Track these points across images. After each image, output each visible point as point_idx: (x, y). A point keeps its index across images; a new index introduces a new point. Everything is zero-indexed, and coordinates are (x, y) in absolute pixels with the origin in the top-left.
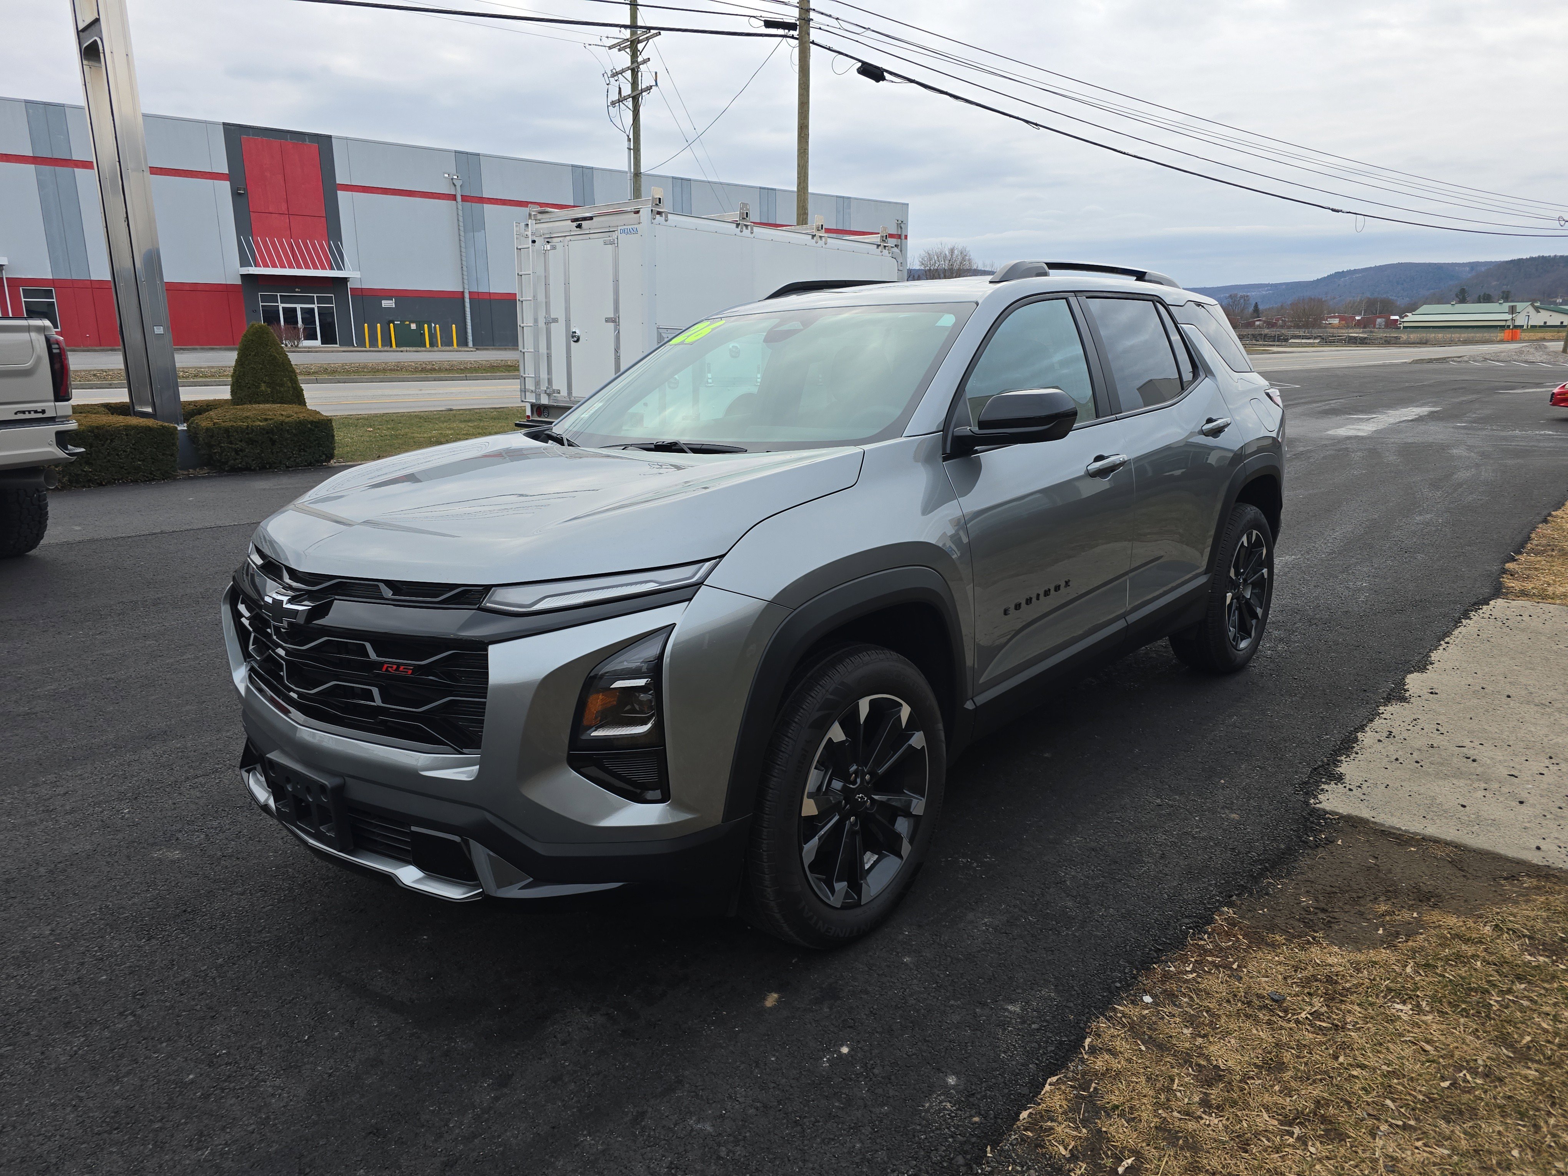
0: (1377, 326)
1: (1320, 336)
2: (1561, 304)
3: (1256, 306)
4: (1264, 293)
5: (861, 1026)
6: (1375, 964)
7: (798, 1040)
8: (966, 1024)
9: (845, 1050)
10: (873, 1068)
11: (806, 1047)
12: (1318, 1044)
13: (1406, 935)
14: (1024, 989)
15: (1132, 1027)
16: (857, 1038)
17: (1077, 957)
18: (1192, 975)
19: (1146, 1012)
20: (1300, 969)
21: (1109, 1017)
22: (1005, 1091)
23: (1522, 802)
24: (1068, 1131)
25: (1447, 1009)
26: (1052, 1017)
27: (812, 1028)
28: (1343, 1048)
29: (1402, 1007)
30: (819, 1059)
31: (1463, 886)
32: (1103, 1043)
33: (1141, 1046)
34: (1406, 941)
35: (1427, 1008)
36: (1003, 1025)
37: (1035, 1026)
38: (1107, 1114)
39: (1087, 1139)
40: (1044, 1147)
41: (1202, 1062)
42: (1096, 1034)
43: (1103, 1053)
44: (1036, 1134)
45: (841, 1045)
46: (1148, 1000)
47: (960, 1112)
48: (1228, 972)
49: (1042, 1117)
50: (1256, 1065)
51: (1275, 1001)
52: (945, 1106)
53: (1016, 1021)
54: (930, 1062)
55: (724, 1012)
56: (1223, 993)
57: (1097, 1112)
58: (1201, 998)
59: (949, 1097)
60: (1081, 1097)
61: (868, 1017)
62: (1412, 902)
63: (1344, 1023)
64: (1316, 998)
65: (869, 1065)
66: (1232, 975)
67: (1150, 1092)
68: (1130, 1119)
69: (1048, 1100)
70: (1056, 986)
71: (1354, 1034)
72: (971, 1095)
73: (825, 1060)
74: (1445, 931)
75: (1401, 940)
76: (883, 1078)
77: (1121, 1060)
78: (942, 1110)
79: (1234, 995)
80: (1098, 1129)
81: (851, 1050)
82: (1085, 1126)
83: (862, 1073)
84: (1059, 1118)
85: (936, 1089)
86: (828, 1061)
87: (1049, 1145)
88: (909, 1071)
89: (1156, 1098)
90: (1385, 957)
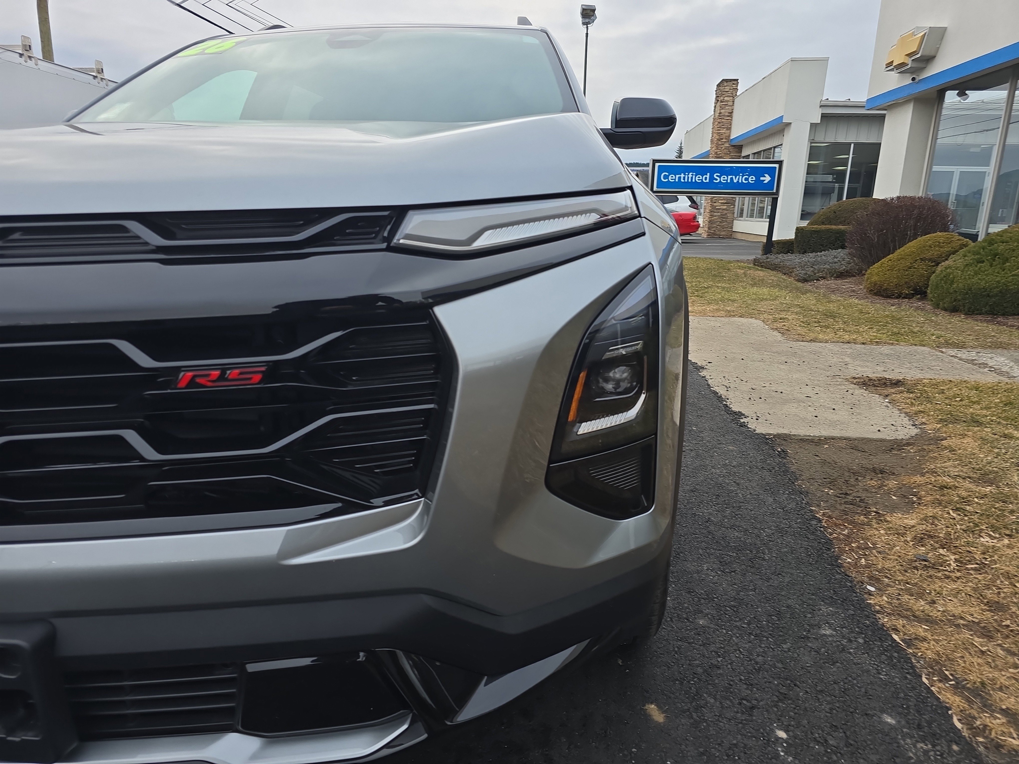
5: (759, 702)
6: (934, 517)
7: (734, 744)
8: (822, 661)
9: (782, 734)
10: (826, 741)
11: (750, 748)
12: (993, 581)
13: (911, 495)
14: (810, 613)
15: (899, 614)
16: (773, 716)
17: (800, 573)
18: (863, 560)
19: (886, 599)
20: (903, 535)
21: (878, 612)
22: (929, 709)
23: (834, 409)
24: (994, 722)
25: (1008, 532)
26: (858, 627)
27: (727, 726)
28: (1009, 578)
29: (987, 540)
30: (777, 756)
31: (879, 460)
32: (904, 634)
33: (923, 626)
34: (919, 499)
35: (997, 536)
36: (843, 650)
37: (861, 641)
38: (986, 693)
39: (1009, 722)
40: (1002, 746)
41: (962, 622)
42: (893, 629)
43: (916, 642)
44: (984, 737)
45: (773, 731)
46: (872, 589)
47: (938, 748)
48: (874, 551)
49: (968, 720)
50: (988, 611)
51: (925, 561)
52: (922, 748)
53: (844, 642)
54: (851, 710)
55: (634, 750)
56: (895, 566)
57: (980, 695)
58: (891, 575)
59: (912, 737)
60: (955, 687)
61: (751, 691)
62: (880, 475)
63: (980, 561)
64: (941, 551)
65: (819, 739)
66: (880, 553)
67: (980, 661)
68: (1001, 689)
69: (947, 701)
70: (823, 601)
71: (997, 566)
72: (919, 727)
73: (782, 754)
74: (930, 486)
75: (915, 499)
76: (847, 747)
77: (932, 642)
78: (926, 752)
79: (902, 566)
80: (1002, 710)
81: (786, 731)
82: (994, 711)
83: (826, 751)
84: (974, 713)
85: (893, 734)
86: (786, 753)
87: (1003, 743)
88: (853, 728)
89: (988, 663)
90: (930, 511)
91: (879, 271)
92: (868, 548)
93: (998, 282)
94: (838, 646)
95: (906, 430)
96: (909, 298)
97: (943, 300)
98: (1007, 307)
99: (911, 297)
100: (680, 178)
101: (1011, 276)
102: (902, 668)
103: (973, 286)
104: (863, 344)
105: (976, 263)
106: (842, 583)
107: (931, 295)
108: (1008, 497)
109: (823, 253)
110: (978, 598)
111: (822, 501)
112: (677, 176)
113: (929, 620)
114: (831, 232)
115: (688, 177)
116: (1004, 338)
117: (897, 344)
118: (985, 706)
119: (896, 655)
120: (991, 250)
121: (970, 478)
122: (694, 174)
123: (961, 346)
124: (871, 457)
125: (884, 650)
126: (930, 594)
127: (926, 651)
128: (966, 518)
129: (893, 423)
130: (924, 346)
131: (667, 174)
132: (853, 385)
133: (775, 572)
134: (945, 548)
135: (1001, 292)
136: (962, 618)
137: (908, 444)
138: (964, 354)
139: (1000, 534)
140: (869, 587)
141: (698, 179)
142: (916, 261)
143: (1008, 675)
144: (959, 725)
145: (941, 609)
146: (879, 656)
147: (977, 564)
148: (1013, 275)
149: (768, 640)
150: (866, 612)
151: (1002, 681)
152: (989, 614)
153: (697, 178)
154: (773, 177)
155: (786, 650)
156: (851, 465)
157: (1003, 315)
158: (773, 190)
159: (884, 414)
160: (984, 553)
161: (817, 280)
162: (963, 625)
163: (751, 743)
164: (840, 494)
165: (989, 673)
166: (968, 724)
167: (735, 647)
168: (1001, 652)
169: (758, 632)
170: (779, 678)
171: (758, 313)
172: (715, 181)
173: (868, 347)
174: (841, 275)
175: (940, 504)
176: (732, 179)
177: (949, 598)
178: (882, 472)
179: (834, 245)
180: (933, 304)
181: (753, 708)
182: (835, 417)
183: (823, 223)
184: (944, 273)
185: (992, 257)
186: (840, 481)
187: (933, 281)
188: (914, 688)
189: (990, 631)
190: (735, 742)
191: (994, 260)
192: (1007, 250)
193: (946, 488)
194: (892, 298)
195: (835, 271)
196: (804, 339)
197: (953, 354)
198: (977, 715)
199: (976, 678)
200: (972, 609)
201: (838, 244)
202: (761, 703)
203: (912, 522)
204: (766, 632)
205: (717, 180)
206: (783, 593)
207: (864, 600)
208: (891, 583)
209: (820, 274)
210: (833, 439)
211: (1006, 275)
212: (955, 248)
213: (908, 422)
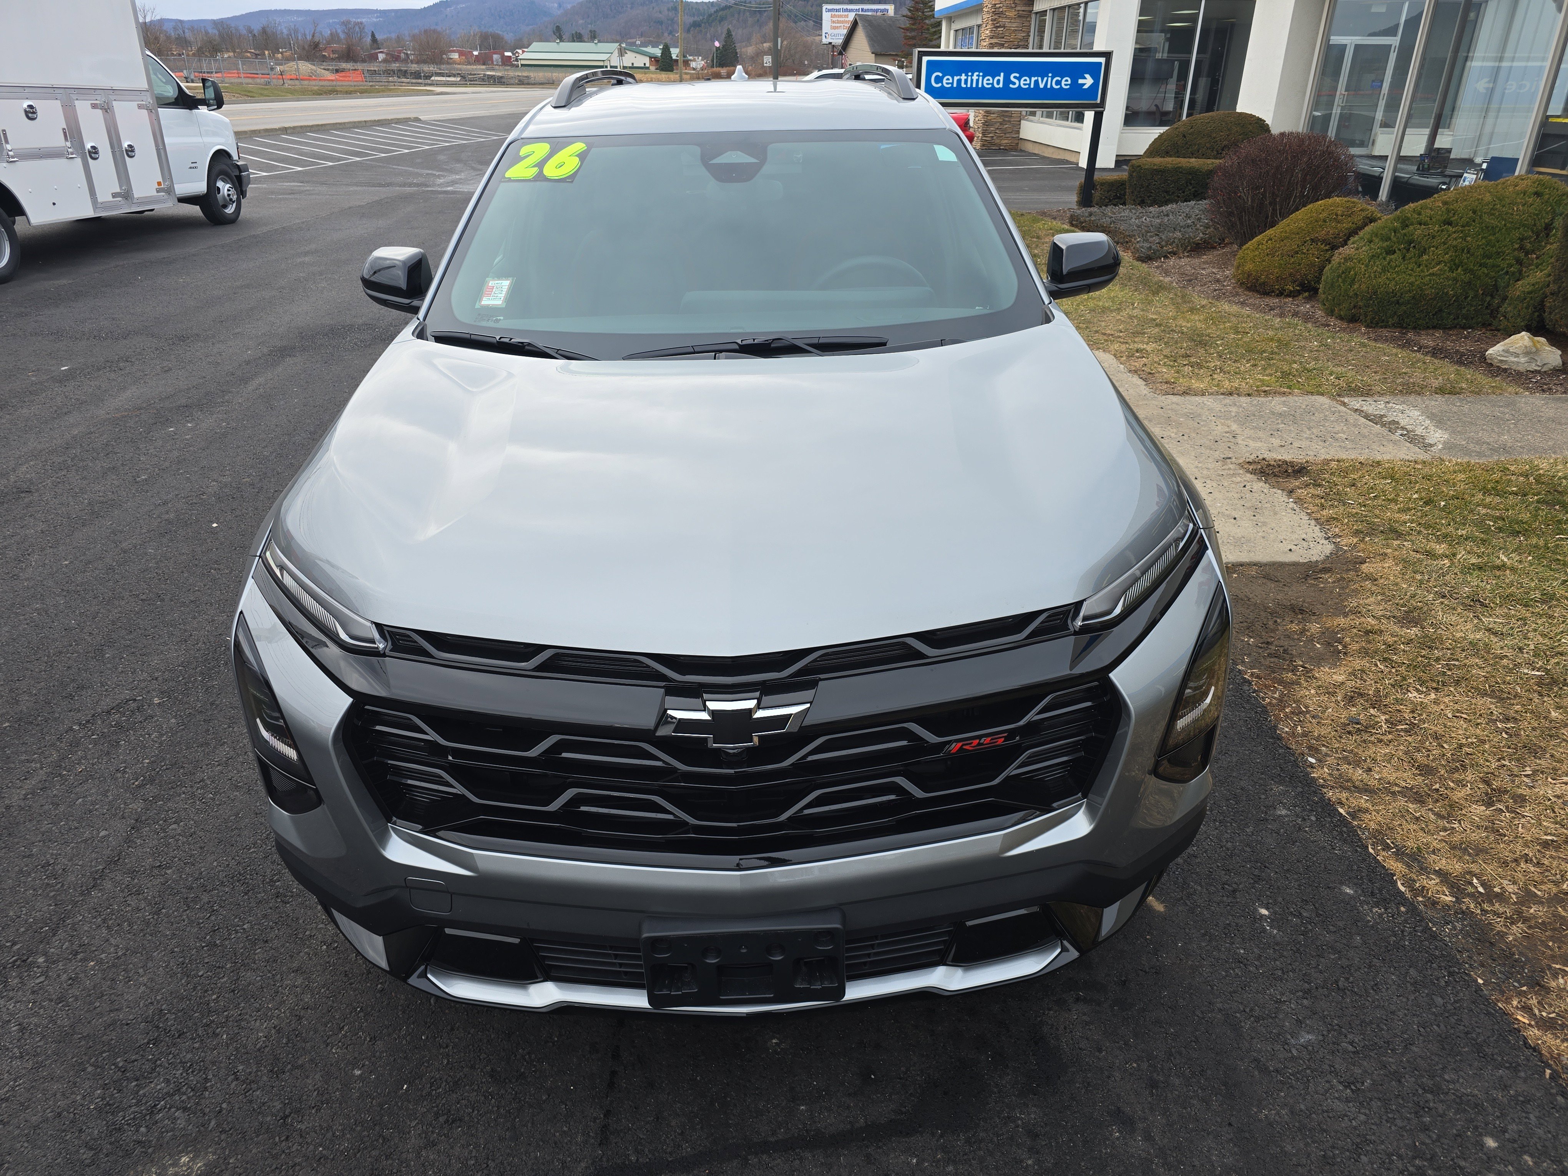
0: (495, 63)
1: (459, 74)
2: (640, 46)
3: (373, 35)
4: (375, 20)
5: (1238, 885)
6: (1363, 671)
7: (1228, 924)
8: (1283, 842)
9: (1264, 912)
10: (1300, 914)
11: (1241, 926)
12: (1422, 742)
13: (1336, 642)
14: (1263, 794)
15: (1341, 786)
16: (1253, 897)
17: (1245, 750)
18: (1299, 728)
19: (1327, 770)
20: (1334, 694)
21: (1323, 786)
22: (1379, 877)
23: (1235, 519)
24: (1430, 882)
25: (1434, 685)
26: (1308, 805)
27: (1217, 909)
28: (1437, 738)
29: (1414, 695)
30: (1264, 930)
31: (1297, 593)
32: (1349, 807)
33: (1364, 797)
34: (1345, 647)
35: (1424, 690)
36: (1300, 829)
37: (1313, 818)
38: (1422, 857)
39: (1442, 881)
40: (1438, 903)
41: (1397, 789)
42: (1338, 803)
43: (1360, 815)
44: (1423, 897)
45: (1256, 910)
46: (1313, 761)
47: (1390, 910)
48: (1308, 716)
49: (1410, 883)
50: (1419, 775)
51: (1358, 724)
52: (1377, 912)
53: (1299, 821)
54: (1316, 885)
55: (1148, 937)
56: (1330, 733)
57: (1417, 859)
58: (1328, 743)
59: (1368, 904)
60: (1396, 854)
61: (1230, 876)
62: (1300, 616)
63: (1410, 721)
64: (1372, 711)
65: (1294, 913)
66: (1313, 717)
67: (1415, 827)
68: (1434, 852)
69: (1392, 868)
70: (1272, 780)
71: (1426, 725)
72: (1373, 894)
73: (1268, 928)
74: (1355, 631)
75: (1340, 647)
76: (1318, 917)
77: (1374, 813)
78: (1380, 915)
79: (1336, 731)
80: (1435, 871)
81: (1267, 909)
82: (1429, 873)
83: (1302, 922)
84: (1414, 877)
85: (1352, 903)
86: (1271, 927)
87: (1438, 900)
88: (1320, 901)
89: (1422, 829)
90: (1358, 663)
91: (1256, 256)
92: (1301, 712)
93: (1412, 284)
94: (1294, 826)
95: (1320, 547)
96: (1294, 297)
97: (1339, 305)
98: (1420, 319)
99: (1296, 294)
100: (959, 81)
101: (1427, 276)
102: (1352, 842)
103: (1379, 288)
104: (1249, 395)
105: (1384, 255)
106: (1286, 758)
107: (1323, 296)
108: (1433, 641)
109: (1169, 207)
110: (1410, 762)
111: (1245, 655)
112: (956, 78)
113: (1366, 790)
114: (1181, 172)
115: (972, 80)
116: (1417, 377)
117: (1290, 393)
118: (1422, 869)
119: (1345, 829)
120: (1405, 235)
121: (1394, 617)
122: (981, 74)
123: (1366, 392)
124: (1286, 589)
125: (1335, 826)
126: (1365, 761)
127: (1369, 822)
128: (1394, 670)
129: (1304, 536)
130: (1322, 394)
131: (940, 75)
132: (1248, 475)
133: (1222, 751)
134: (1375, 707)
135: (1413, 298)
136: (1396, 785)
137: (1326, 570)
138: (1371, 406)
139: (1427, 688)
140: (1310, 759)
141: (987, 82)
142: (1305, 242)
143: (1439, 838)
144: (1402, 889)
145: (1377, 777)
146: (1331, 832)
147: (1407, 724)
148: (1430, 275)
149: (1231, 825)
150: (1313, 788)
151: (1435, 844)
152: (1420, 779)
153: (985, 82)
154: (1096, 78)
155: (1250, 834)
156: (1266, 601)
157: (1415, 328)
158: (1096, 99)
159: (1292, 523)
160: (1413, 712)
161: (1166, 257)
162: (1398, 792)
163: (1241, 921)
164: (1261, 643)
165: (1425, 839)
166: (1409, 887)
167: (1205, 836)
168: (1433, 816)
169: (1222, 818)
170: (1250, 862)
171: (1106, 341)
172: (1011, 86)
173: (1256, 400)
174: (1197, 248)
175: (1367, 653)
176: (1036, 82)
177: (1384, 764)
178: (1302, 611)
179: (1184, 192)
180: (1327, 309)
181: (1234, 891)
182: (1238, 531)
183: (1167, 154)
184: (1343, 268)
185: (1406, 245)
186: (1258, 626)
187: (1327, 277)
188: (1364, 860)
189: (1422, 796)
190: (1228, 922)
191: (1408, 250)
192: (1425, 236)
193: (1371, 633)
194: (1271, 296)
195: (1189, 241)
196: (1175, 392)
197: (1357, 406)
198: (1416, 878)
199: (1413, 844)
200: (1406, 774)
201: (1190, 190)
202: (1241, 886)
203: (1341, 678)
204: (1228, 817)
205: (1014, 84)
206: (1234, 775)
207: (1308, 774)
208: (1329, 752)
209: (1169, 248)
210: (1242, 565)
211: (1422, 274)
212: (1356, 224)
213: (1320, 534)
